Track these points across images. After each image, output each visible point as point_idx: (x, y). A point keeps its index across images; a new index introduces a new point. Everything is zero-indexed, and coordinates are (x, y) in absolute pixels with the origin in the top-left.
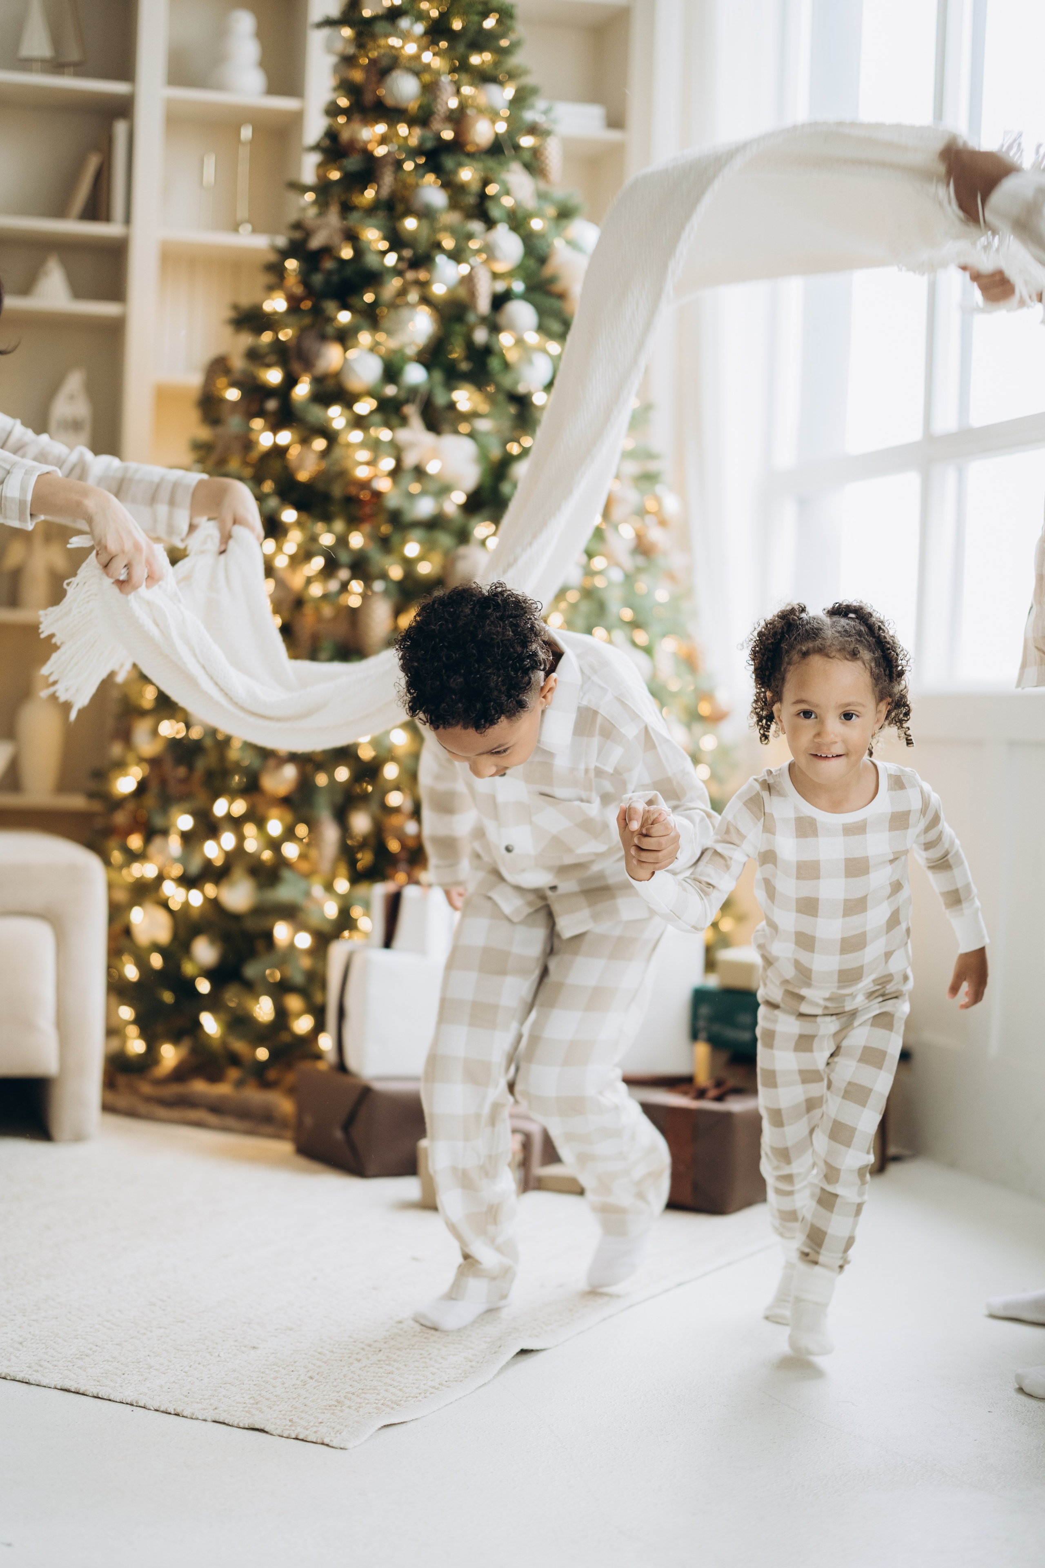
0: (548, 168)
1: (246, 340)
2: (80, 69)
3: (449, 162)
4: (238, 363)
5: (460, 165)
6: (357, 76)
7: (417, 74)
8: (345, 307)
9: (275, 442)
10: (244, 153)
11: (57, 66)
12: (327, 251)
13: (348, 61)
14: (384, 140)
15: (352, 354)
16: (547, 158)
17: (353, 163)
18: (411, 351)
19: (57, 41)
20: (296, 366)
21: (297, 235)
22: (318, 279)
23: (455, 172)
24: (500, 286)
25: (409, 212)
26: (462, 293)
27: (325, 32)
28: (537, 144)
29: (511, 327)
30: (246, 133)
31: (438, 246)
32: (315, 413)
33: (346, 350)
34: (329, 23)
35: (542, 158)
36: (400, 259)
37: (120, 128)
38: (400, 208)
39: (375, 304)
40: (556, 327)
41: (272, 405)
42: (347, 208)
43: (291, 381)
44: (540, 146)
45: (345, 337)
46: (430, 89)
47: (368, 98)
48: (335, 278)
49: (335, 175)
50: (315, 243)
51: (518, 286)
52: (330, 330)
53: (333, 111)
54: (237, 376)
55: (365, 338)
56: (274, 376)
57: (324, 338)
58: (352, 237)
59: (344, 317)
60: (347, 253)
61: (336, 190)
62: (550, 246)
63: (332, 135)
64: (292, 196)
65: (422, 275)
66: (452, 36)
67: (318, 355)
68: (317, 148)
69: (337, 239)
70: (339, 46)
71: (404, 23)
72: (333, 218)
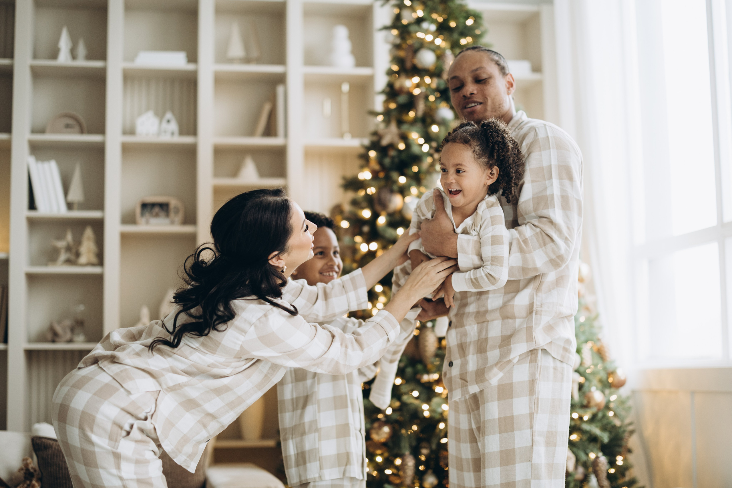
1: (350, 195)
2: (259, 61)
4: (347, 208)
6: (402, 54)
7: (434, 51)
8: (402, 174)
9: (369, 249)
10: (345, 99)
11: (247, 60)
12: (392, 146)
13: (397, 47)
14: (418, 86)
15: (408, 199)
17: (402, 99)
19: (247, 47)
20: (378, 208)
21: (375, 138)
22: (387, 161)
25: (434, 122)
27: (384, 33)
30: (346, 88)
32: (390, 233)
33: (404, 196)
34: (386, 28)
36: (431, 147)
37: (280, 90)
38: (429, 120)
39: (419, 172)
41: (366, 229)
42: (400, 123)
43: (375, 215)
45: (403, 191)
46: (440, 57)
47: (408, 65)
48: (396, 160)
49: (393, 106)
50: (385, 142)
52: (395, 188)
53: (390, 73)
54: (347, 214)
55: (414, 190)
56: (366, 214)
57: (392, 192)
58: (404, 138)
59: (402, 180)
60: (402, 146)
61: (394, 114)
63: (390, 85)
64: (371, 118)
66: (451, 30)
67: (390, 201)
68: (383, 92)
69: (396, 139)
70: (391, 39)
71: (425, 25)
72: (393, 128)
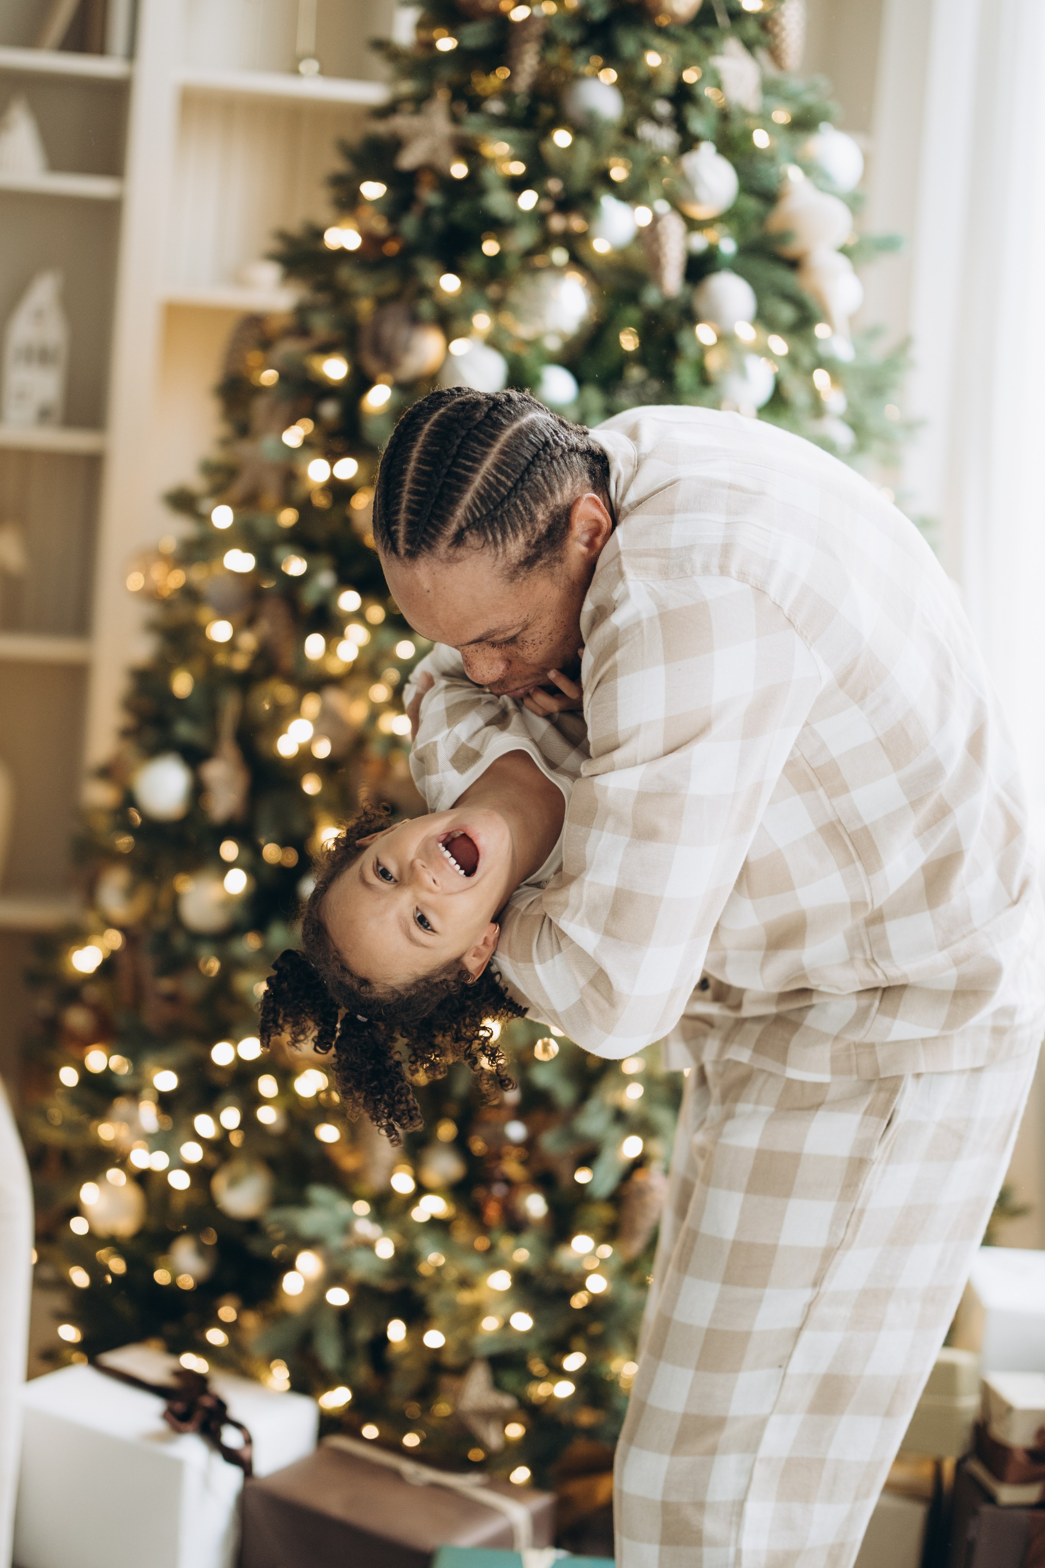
0: (784, 46)
3: (628, 45)
5: (645, 46)
8: (452, 268)
9: (332, 476)
12: (431, 170)
15: (459, 346)
16: (783, 29)
18: (553, 344)
20: (369, 360)
22: (410, 225)
23: (639, 58)
24: (699, 242)
25: (559, 120)
26: (638, 254)
28: (768, 9)
29: (713, 318)
31: (603, 178)
33: (449, 337)
35: (777, 30)
36: (543, 198)
38: (547, 111)
39: (498, 260)
40: (786, 313)
41: (330, 410)
42: (460, 102)
43: (361, 381)
44: (774, 10)
45: (449, 321)
48: (437, 222)
49: (446, 44)
50: (412, 157)
51: (728, 247)
52: (425, 308)
55: (482, 321)
56: (334, 369)
57: (415, 321)
58: (468, 147)
59: (449, 286)
60: (459, 170)
61: (447, 73)
62: (783, 179)
65: (577, 223)
67: (407, 349)
69: (443, 155)
